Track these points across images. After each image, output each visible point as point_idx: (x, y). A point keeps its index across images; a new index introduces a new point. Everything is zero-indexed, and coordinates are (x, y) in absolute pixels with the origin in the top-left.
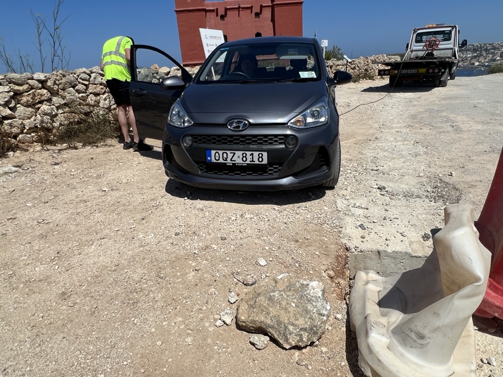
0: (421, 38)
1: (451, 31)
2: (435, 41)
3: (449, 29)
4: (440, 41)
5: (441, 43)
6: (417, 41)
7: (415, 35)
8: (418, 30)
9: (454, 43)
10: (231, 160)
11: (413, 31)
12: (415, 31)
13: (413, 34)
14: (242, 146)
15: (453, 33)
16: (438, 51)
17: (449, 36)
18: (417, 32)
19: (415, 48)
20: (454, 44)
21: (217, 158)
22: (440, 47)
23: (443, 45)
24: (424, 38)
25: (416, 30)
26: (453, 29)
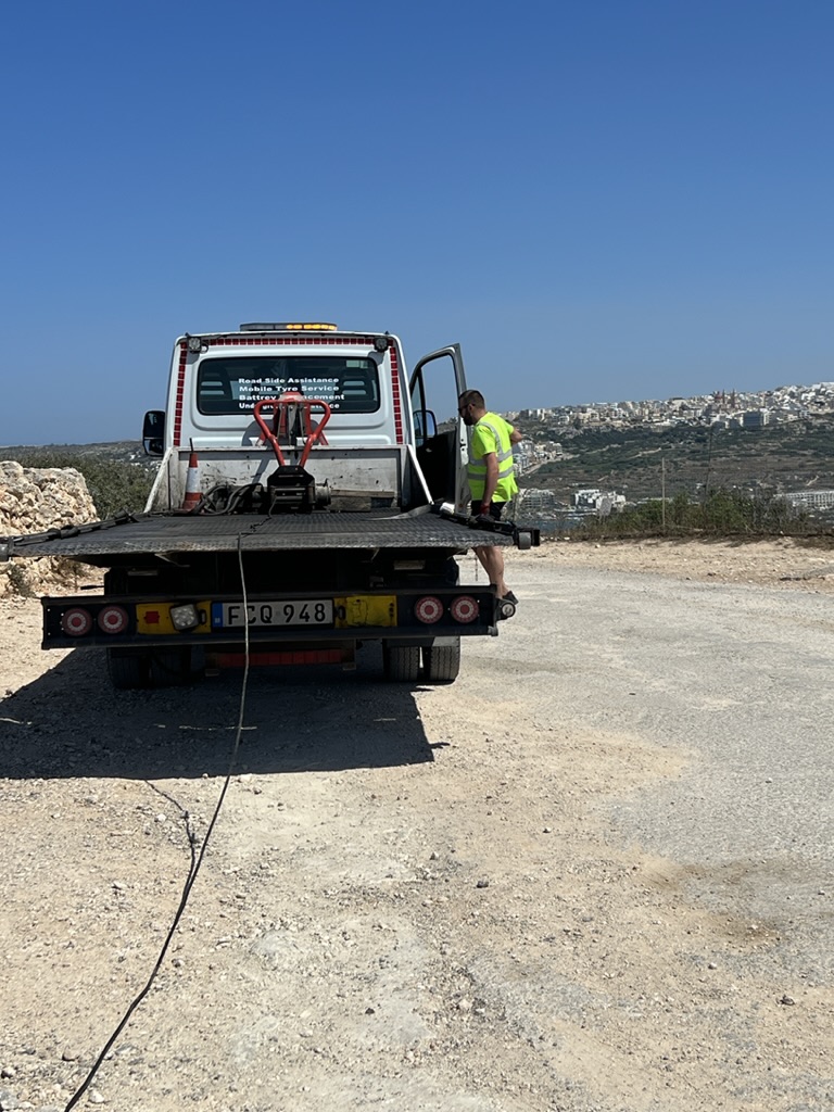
0: (227, 388)
1: (372, 363)
2: (303, 409)
3: (364, 350)
4: (326, 412)
5: (336, 419)
6: (207, 406)
7: (192, 371)
8: (208, 342)
9: (398, 424)
11: (178, 350)
12: (188, 350)
13: (183, 362)
15: (384, 370)
16: (328, 462)
17: (368, 388)
18: (203, 356)
19: (203, 441)
20: (399, 432)
22: (334, 439)
23: (345, 432)
24: (243, 389)
25: (194, 345)
26: (381, 351)
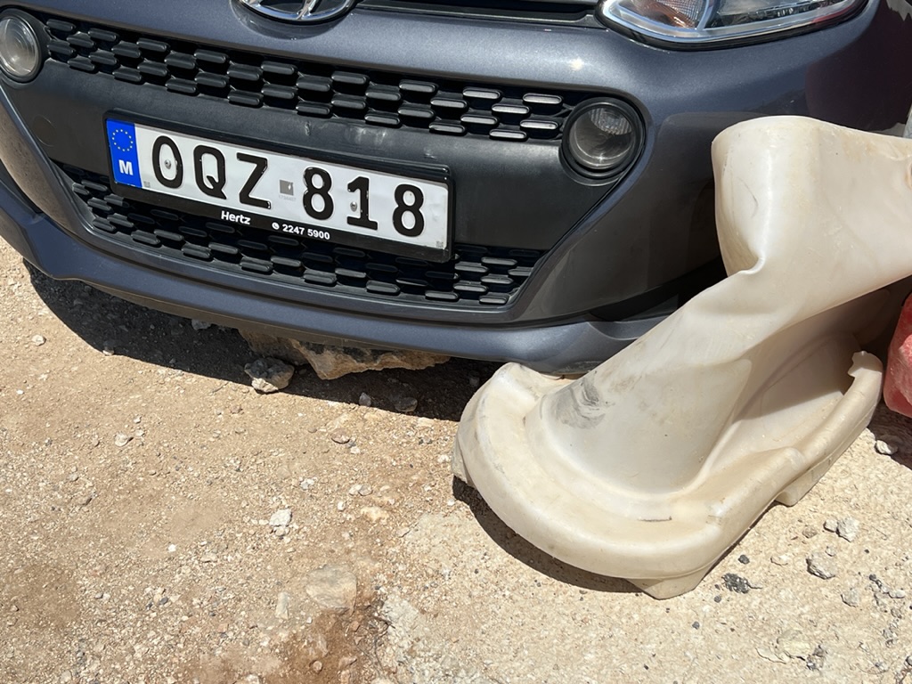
10: (245, 197)
14: (305, 126)
21: (170, 174)
